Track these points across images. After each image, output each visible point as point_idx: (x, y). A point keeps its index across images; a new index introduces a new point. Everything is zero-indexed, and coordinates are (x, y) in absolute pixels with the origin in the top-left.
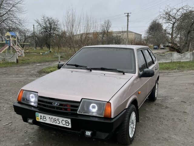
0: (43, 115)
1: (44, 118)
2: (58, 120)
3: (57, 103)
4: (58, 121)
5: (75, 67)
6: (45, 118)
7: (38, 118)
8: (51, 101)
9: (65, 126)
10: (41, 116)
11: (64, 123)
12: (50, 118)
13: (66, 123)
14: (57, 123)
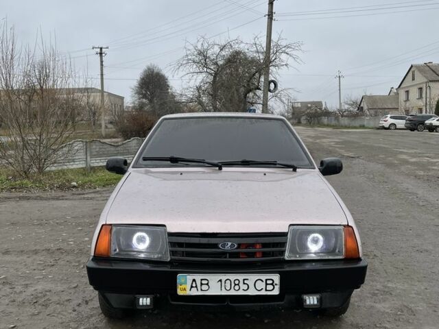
0: (198, 277)
1: (202, 284)
2: (246, 282)
3: (230, 244)
4: (244, 283)
5: (169, 162)
6: (207, 284)
7: (183, 286)
8: (213, 241)
9: (263, 293)
10: (194, 280)
11: (261, 285)
12: (221, 281)
13: (267, 284)
14: (241, 289)
